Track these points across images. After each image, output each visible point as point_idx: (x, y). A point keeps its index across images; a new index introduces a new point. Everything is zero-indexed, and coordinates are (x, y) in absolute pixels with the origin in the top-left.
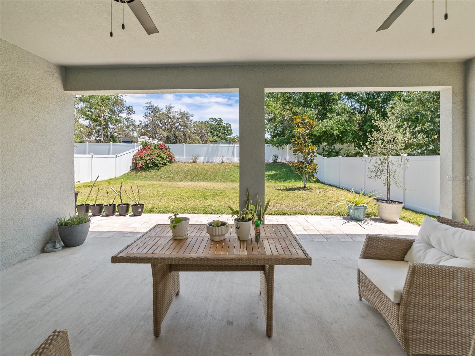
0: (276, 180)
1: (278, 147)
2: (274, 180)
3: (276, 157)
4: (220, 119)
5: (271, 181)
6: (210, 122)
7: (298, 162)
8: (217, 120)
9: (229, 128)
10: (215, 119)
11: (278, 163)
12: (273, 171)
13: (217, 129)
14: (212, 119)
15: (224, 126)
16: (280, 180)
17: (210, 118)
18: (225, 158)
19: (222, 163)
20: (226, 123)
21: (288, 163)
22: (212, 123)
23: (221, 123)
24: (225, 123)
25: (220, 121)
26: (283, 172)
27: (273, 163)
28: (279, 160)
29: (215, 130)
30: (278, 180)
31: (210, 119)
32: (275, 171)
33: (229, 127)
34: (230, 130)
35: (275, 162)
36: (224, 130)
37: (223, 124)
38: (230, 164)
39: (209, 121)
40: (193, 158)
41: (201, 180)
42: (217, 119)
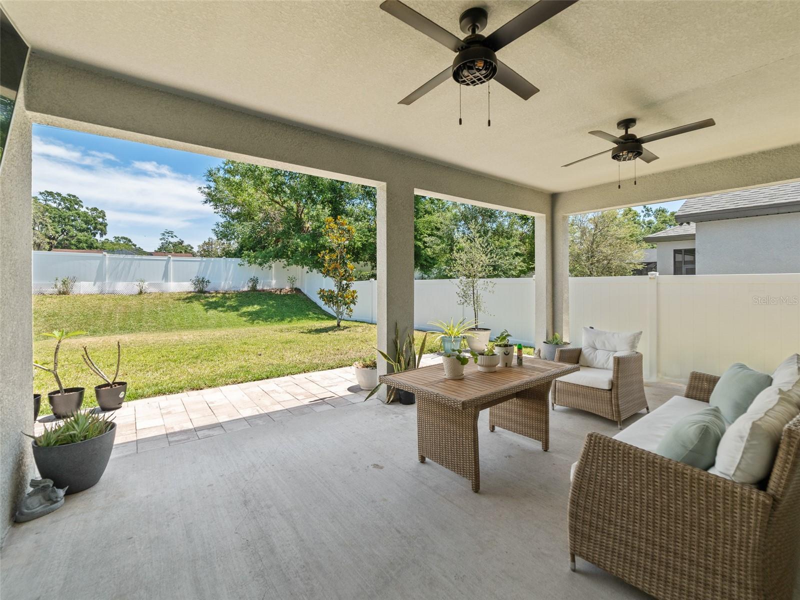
0: (266, 320)
1: (260, 264)
2: (263, 321)
3: (255, 281)
4: (74, 196)
5: (257, 323)
6: (41, 201)
7: (292, 289)
8: (64, 199)
9: (101, 220)
10: (59, 195)
11: (258, 291)
12: (255, 306)
13: (64, 219)
14: (50, 193)
15: (85, 213)
17: (43, 191)
18: (146, 283)
19: (141, 293)
20: (90, 208)
21: (276, 291)
22: (49, 203)
23: (76, 207)
24: (87, 208)
25: (72, 200)
26: (272, 306)
27: (249, 291)
28: (259, 287)
29: (59, 222)
30: (270, 320)
31: (41, 193)
32: (258, 304)
33: (99, 218)
34: (101, 224)
35: (254, 289)
36: (87, 223)
37: (83, 210)
38: (160, 295)
39: (40, 197)
40: (59, 284)
41: (105, 331)
42: (64, 195)
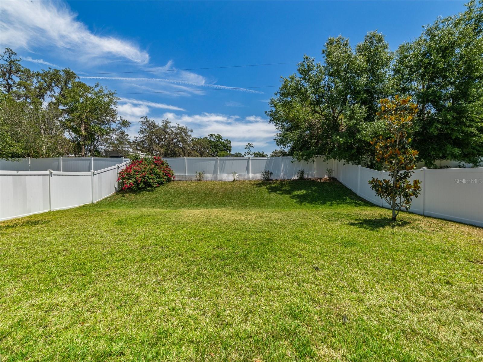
0: (311, 202)
1: (306, 160)
2: (308, 203)
3: (302, 172)
4: (220, 135)
6: (209, 139)
7: (330, 178)
8: (216, 137)
9: (229, 145)
10: (214, 135)
11: (305, 180)
12: (303, 191)
13: (216, 146)
14: (211, 135)
15: (223, 142)
16: (317, 203)
18: (237, 174)
19: (234, 180)
21: (317, 180)
22: (211, 139)
23: (220, 140)
24: (224, 140)
25: (219, 137)
26: (315, 191)
27: (298, 179)
28: (305, 176)
29: (214, 147)
30: (314, 202)
31: (209, 135)
32: (305, 190)
34: (229, 147)
35: (301, 178)
36: (224, 147)
37: (223, 141)
38: (244, 181)
39: (208, 137)
40: (198, 175)
42: (216, 135)
